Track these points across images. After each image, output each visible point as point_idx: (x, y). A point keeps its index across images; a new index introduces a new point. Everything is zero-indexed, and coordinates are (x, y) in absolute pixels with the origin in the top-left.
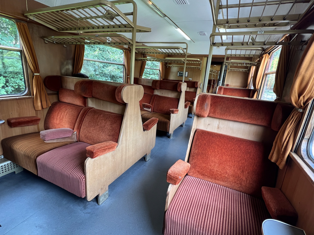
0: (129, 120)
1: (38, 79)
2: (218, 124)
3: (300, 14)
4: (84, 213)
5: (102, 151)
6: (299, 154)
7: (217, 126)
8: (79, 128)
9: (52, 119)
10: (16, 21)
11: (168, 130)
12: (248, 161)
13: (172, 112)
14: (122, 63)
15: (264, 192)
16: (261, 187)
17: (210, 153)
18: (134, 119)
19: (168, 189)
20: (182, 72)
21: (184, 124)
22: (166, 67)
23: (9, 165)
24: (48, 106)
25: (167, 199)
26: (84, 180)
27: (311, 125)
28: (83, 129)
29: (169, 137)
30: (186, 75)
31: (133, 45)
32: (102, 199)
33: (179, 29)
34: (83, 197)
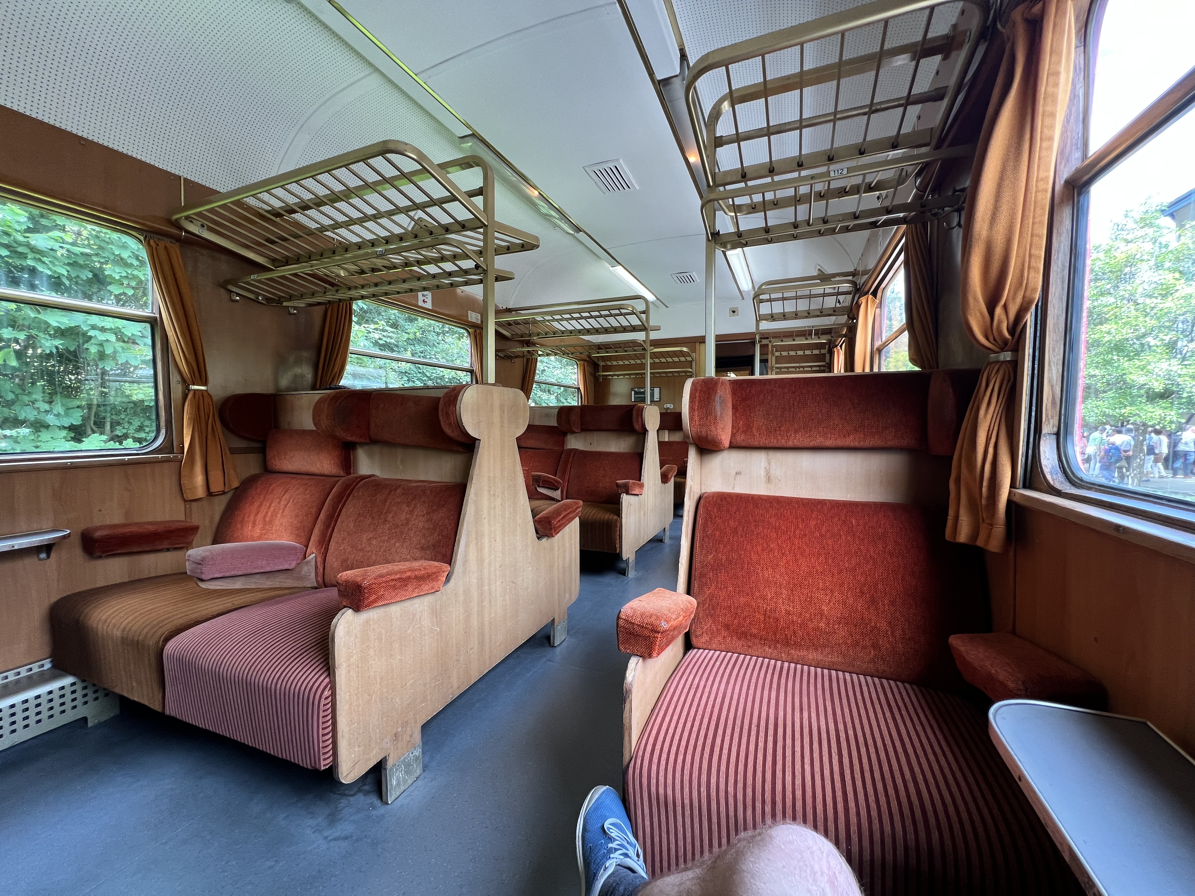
0: (486, 493)
1: (201, 400)
2: (766, 468)
3: (932, 129)
4: (326, 838)
5: (395, 585)
6: (1042, 487)
7: (763, 473)
8: (324, 541)
9: (239, 526)
10: (146, 237)
11: (618, 546)
12: (883, 562)
13: (624, 490)
14: (467, 365)
15: (962, 649)
16: (948, 639)
17: (754, 557)
18: (503, 493)
19: (627, 675)
20: (642, 390)
21: (667, 533)
22: (596, 378)
23: (67, 691)
24: (230, 485)
25: (626, 715)
26: (327, 693)
27: (1052, 386)
28: (337, 543)
29: (623, 572)
30: (657, 397)
31: (487, 271)
32: (398, 779)
33: (620, 267)
34: (323, 768)
